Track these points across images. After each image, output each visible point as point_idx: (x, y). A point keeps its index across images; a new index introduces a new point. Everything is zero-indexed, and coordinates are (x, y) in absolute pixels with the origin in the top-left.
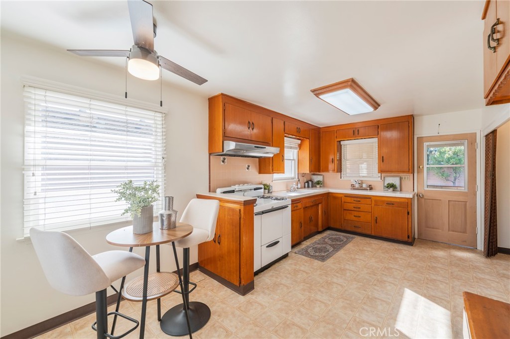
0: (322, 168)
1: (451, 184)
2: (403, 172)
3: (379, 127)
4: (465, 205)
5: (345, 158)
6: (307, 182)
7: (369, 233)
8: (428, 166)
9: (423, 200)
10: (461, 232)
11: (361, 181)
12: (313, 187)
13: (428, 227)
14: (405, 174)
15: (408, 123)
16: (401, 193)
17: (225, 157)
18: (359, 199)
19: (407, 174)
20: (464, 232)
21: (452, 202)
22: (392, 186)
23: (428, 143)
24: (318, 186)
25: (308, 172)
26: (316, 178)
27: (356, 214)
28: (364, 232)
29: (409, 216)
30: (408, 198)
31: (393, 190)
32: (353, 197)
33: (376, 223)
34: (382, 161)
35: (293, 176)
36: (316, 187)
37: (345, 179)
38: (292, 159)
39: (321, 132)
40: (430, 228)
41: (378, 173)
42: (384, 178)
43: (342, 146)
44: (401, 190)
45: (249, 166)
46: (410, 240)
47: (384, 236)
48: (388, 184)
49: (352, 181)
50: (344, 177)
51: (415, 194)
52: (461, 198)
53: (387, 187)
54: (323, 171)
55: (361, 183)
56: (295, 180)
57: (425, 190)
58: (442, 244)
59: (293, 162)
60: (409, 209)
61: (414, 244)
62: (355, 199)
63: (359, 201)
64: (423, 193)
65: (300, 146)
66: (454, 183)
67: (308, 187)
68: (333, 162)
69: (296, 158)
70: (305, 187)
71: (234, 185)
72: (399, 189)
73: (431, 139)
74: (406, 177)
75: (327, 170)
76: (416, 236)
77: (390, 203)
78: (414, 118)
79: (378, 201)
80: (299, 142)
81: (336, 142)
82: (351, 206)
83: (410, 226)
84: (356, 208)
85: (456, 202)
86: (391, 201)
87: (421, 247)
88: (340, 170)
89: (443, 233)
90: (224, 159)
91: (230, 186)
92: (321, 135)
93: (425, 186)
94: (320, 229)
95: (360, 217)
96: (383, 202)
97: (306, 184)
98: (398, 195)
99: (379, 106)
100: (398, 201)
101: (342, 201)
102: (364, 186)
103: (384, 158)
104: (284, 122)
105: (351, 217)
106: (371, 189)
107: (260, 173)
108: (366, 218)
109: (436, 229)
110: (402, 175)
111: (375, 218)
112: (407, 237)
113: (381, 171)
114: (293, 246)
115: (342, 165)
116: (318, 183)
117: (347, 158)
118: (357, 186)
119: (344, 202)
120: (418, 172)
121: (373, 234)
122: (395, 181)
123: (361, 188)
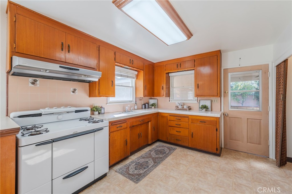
0: (155, 94)
1: (241, 105)
2: (213, 96)
3: (196, 61)
4: (260, 122)
5: (173, 86)
6: (145, 104)
7: (187, 145)
8: (232, 91)
9: (228, 118)
10: (257, 144)
11: (184, 103)
12: (149, 108)
13: (231, 139)
14: (215, 98)
15: (216, 56)
16: (212, 113)
17: (37, 79)
18: (180, 118)
19: (216, 98)
20: (259, 144)
21: (250, 120)
22: (205, 107)
23: (232, 74)
24: (153, 107)
25: (143, 97)
26: (152, 102)
27: (178, 129)
28: (183, 144)
29: (217, 132)
30: (216, 118)
31: (206, 111)
32: (175, 116)
33: (192, 137)
34: (197, 87)
35: (131, 99)
36: (151, 108)
37: (173, 102)
38: (131, 86)
39: (155, 66)
40: (233, 140)
41: (195, 97)
42: (199, 100)
43: (171, 77)
44: (211, 110)
45: (75, 90)
46: (218, 152)
47: (199, 148)
48: (202, 106)
49: (176, 103)
50: (171, 100)
51: (222, 114)
52: (257, 117)
53: (202, 108)
54: (156, 96)
55: (183, 105)
56: (133, 102)
57: (229, 110)
58: (242, 154)
59: (132, 88)
60: (218, 126)
61: (221, 155)
62: (177, 118)
63: (180, 119)
64: (228, 113)
65: (137, 76)
66: (242, 104)
67: (145, 108)
68: (163, 89)
69: (134, 85)
70: (142, 108)
71: (44, 108)
72: (210, 109)
73: (234, 70)
74: (215, 100)
75: (159, 95)
76: (223, 147)
77: (203, 121)
78: (221, 54)
79: (194, 120)
80: (136, 73)
81: (165, 74)
82: (173, 124)
83: (218, 140)
84: (177, 125)
85: (253, 120)
86: (204, 120)
87: (227, 158)
88: (168, 95)
89: (243, 144)
90: (35, 81)
91: (38, 109)
92: (155, 69)
93: (230, 107)
94: (149, 143)
95: (180, 132)
96: (197, 120)
97: (143, 105)
98: (209, 114)
99: (192, 35)
100: (209, 119)
101: (167, 119)
102: (185, 107)
103: (199, 85)
104: (115, 52)
105: (173, 132)
106: (190, 109)
107: (90, 96)
108: (184, 133)
109: (238, 141)
110: (212, 98)
111: (191, 133)
112: (216, 149)
113: (197, 96)
114: (111, 167)
115: (170, 91)
116: (153, 105)
117: (174, 86)
118: (180, 107)
119: (169, 120)
120: (224, 96)
121: (190, 146)
122: (208, 103)
123: (183, 109)
